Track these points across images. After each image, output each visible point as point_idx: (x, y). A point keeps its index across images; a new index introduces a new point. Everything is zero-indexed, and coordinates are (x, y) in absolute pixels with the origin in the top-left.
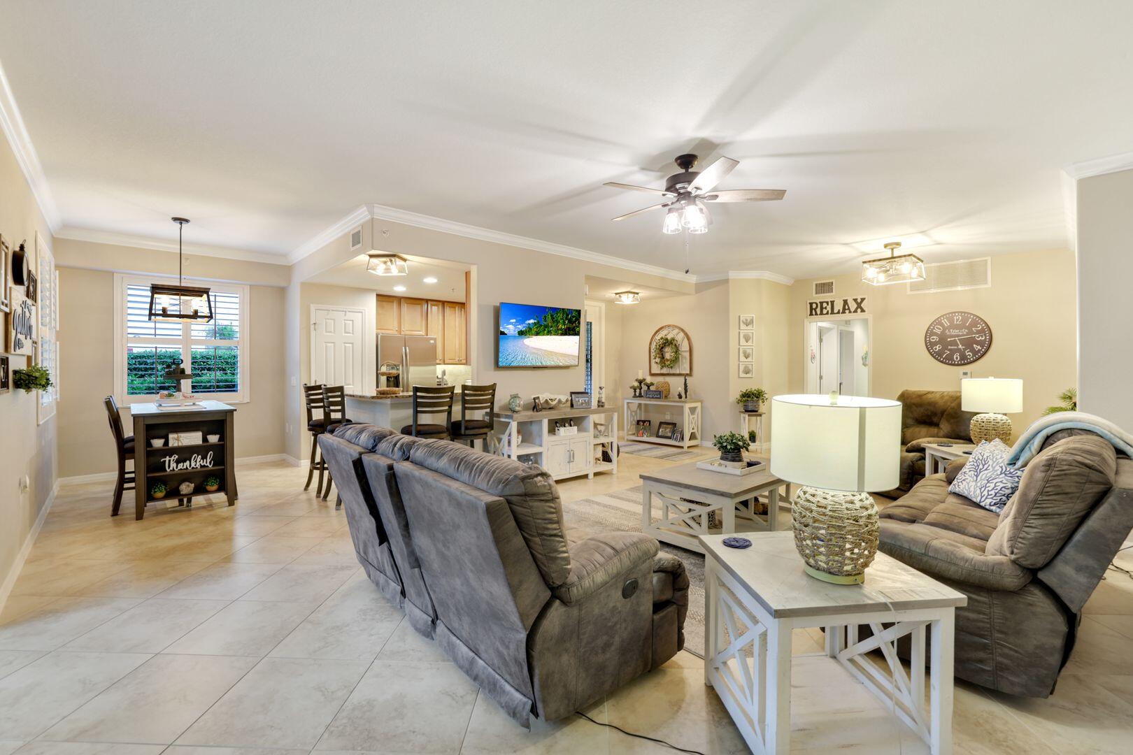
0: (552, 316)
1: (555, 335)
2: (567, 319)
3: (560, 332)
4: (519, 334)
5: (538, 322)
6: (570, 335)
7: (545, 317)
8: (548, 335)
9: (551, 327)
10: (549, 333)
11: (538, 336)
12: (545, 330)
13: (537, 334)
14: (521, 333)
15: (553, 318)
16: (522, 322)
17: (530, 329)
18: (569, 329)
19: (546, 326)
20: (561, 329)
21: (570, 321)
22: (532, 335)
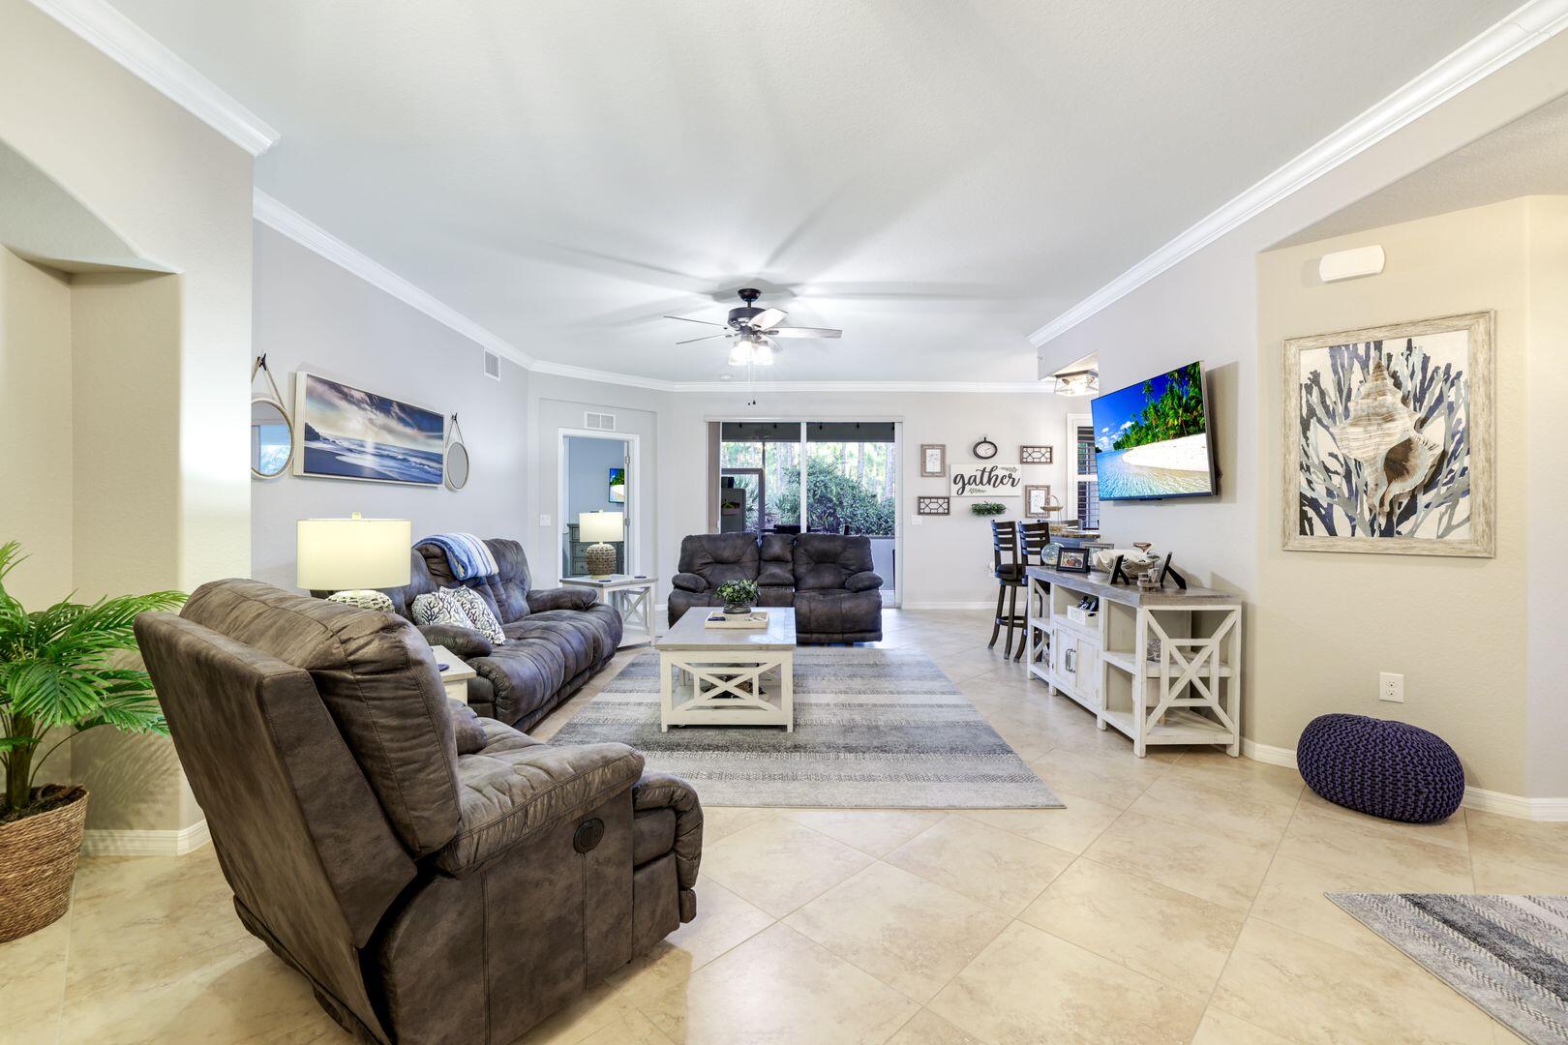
0: (1155, 407)
1: (1163, 439)
2: (1180, 406)
3: (1172, 432)
4: (1115, 448)
5: (1137, 423)
6: (1189, 434)
7: (1145, 412)
8: (1153, 441)
9: (1157, 427)
10: (1155, 438)
11: (1141, 447)
12: (1148, 434)
13: (1138, 443)
14: (1118, 446)
15: (1157, 411)
16: (1116, 428)
17: (1128, 436)
18: (1185, 422)
19: (1148, 428)
20: (1173, 427)
21: (1187, 409)
22: (1132, 445)
